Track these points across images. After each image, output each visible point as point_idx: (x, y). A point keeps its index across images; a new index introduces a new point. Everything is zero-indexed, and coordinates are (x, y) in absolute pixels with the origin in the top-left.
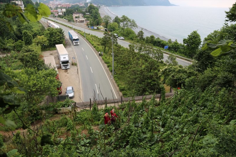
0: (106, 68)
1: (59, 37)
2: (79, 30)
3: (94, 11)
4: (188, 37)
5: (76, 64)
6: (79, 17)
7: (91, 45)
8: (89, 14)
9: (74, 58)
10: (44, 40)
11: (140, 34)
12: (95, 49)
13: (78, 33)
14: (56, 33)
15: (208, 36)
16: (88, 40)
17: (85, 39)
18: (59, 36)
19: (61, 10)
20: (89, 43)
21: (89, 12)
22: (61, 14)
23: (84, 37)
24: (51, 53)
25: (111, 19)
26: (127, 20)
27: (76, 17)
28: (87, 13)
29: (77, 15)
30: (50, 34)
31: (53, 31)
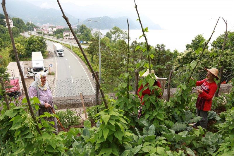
0: (91, 77)
1: (39, 46)
2: (66, 44)
3: (85, 31)
4: (192, 42)
5: (54, 73)
6: (69, 35)
7: (77, 56)
8: (80, 33)
9: (51, 65)
10: (19, 48)
11: (134, 45)
12: (81, 59)
13: (65, 46)
14: (36, 42)
15: (217, 39)
16: (74, 52)
17: (72, 51)
18: (39, 44)
19: (51, 29)
20: (75, 54)
21: (81, 32)
22: (51, 33)
23: (71, 49)
24: (27, 63)
25: (102, 35)
26: (119, 32)
27: (67, 36)
28: (78, 33)
29: (68, 34)
30: (28, 42)
31: (33, 39)
